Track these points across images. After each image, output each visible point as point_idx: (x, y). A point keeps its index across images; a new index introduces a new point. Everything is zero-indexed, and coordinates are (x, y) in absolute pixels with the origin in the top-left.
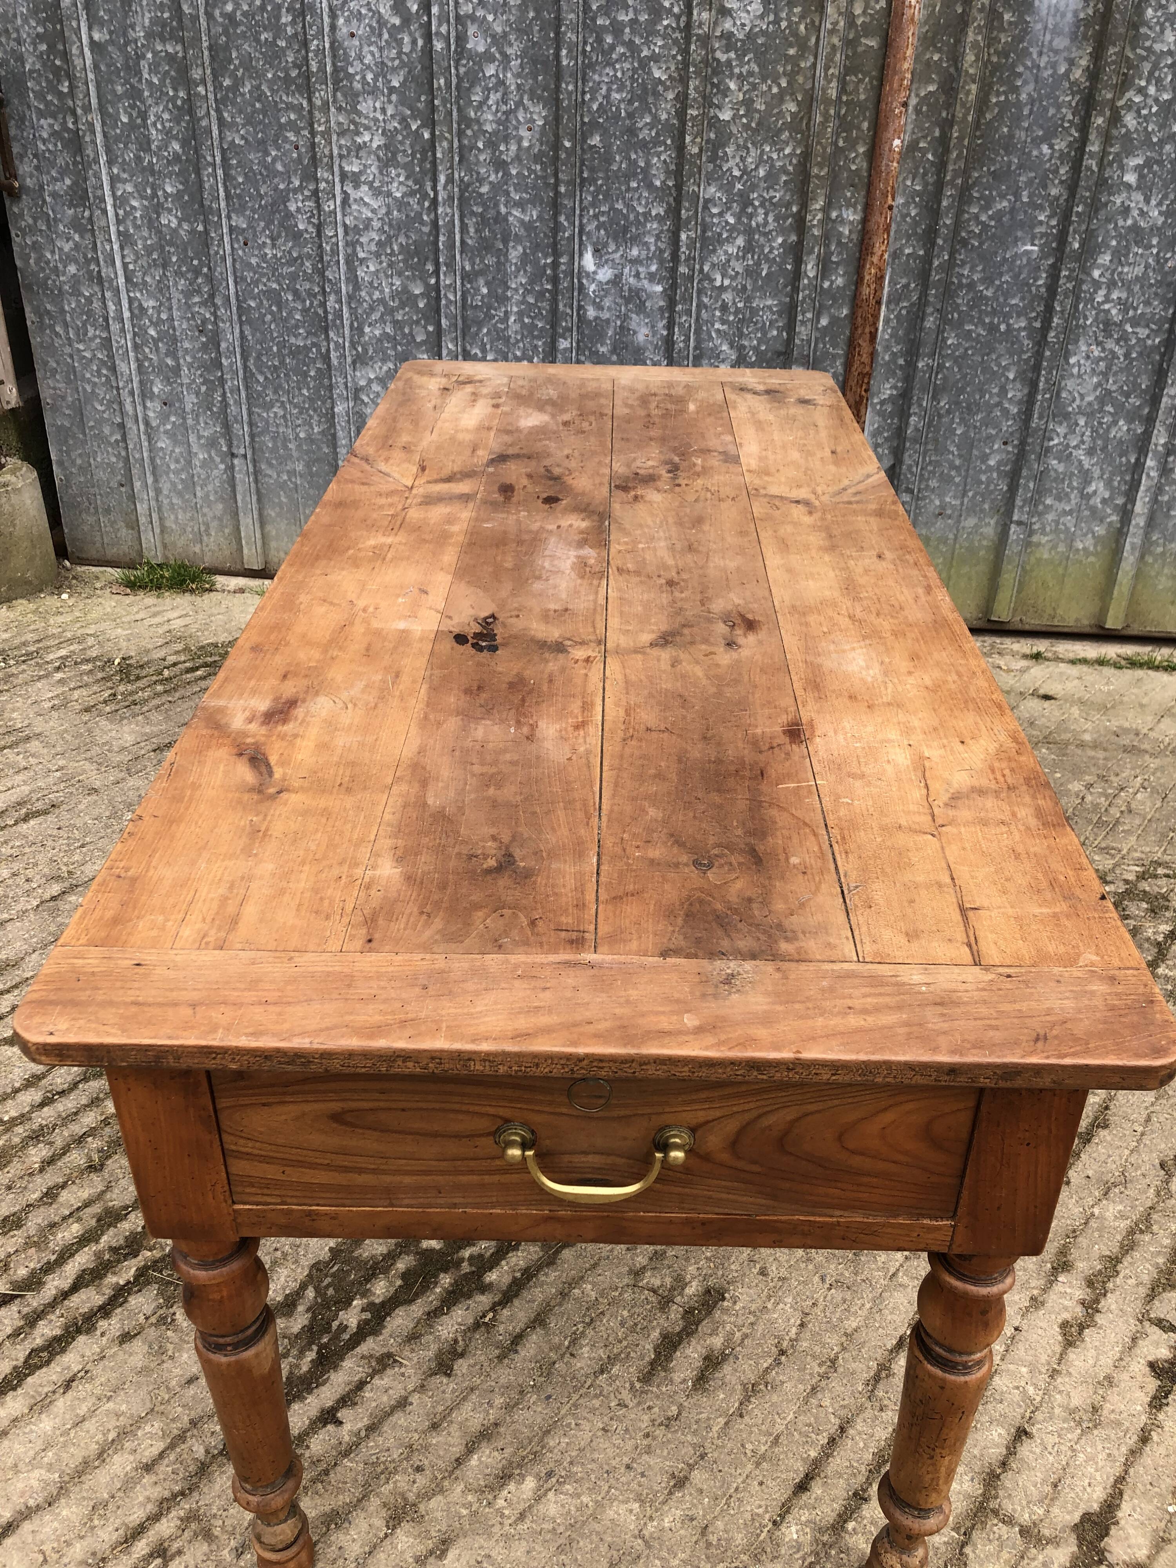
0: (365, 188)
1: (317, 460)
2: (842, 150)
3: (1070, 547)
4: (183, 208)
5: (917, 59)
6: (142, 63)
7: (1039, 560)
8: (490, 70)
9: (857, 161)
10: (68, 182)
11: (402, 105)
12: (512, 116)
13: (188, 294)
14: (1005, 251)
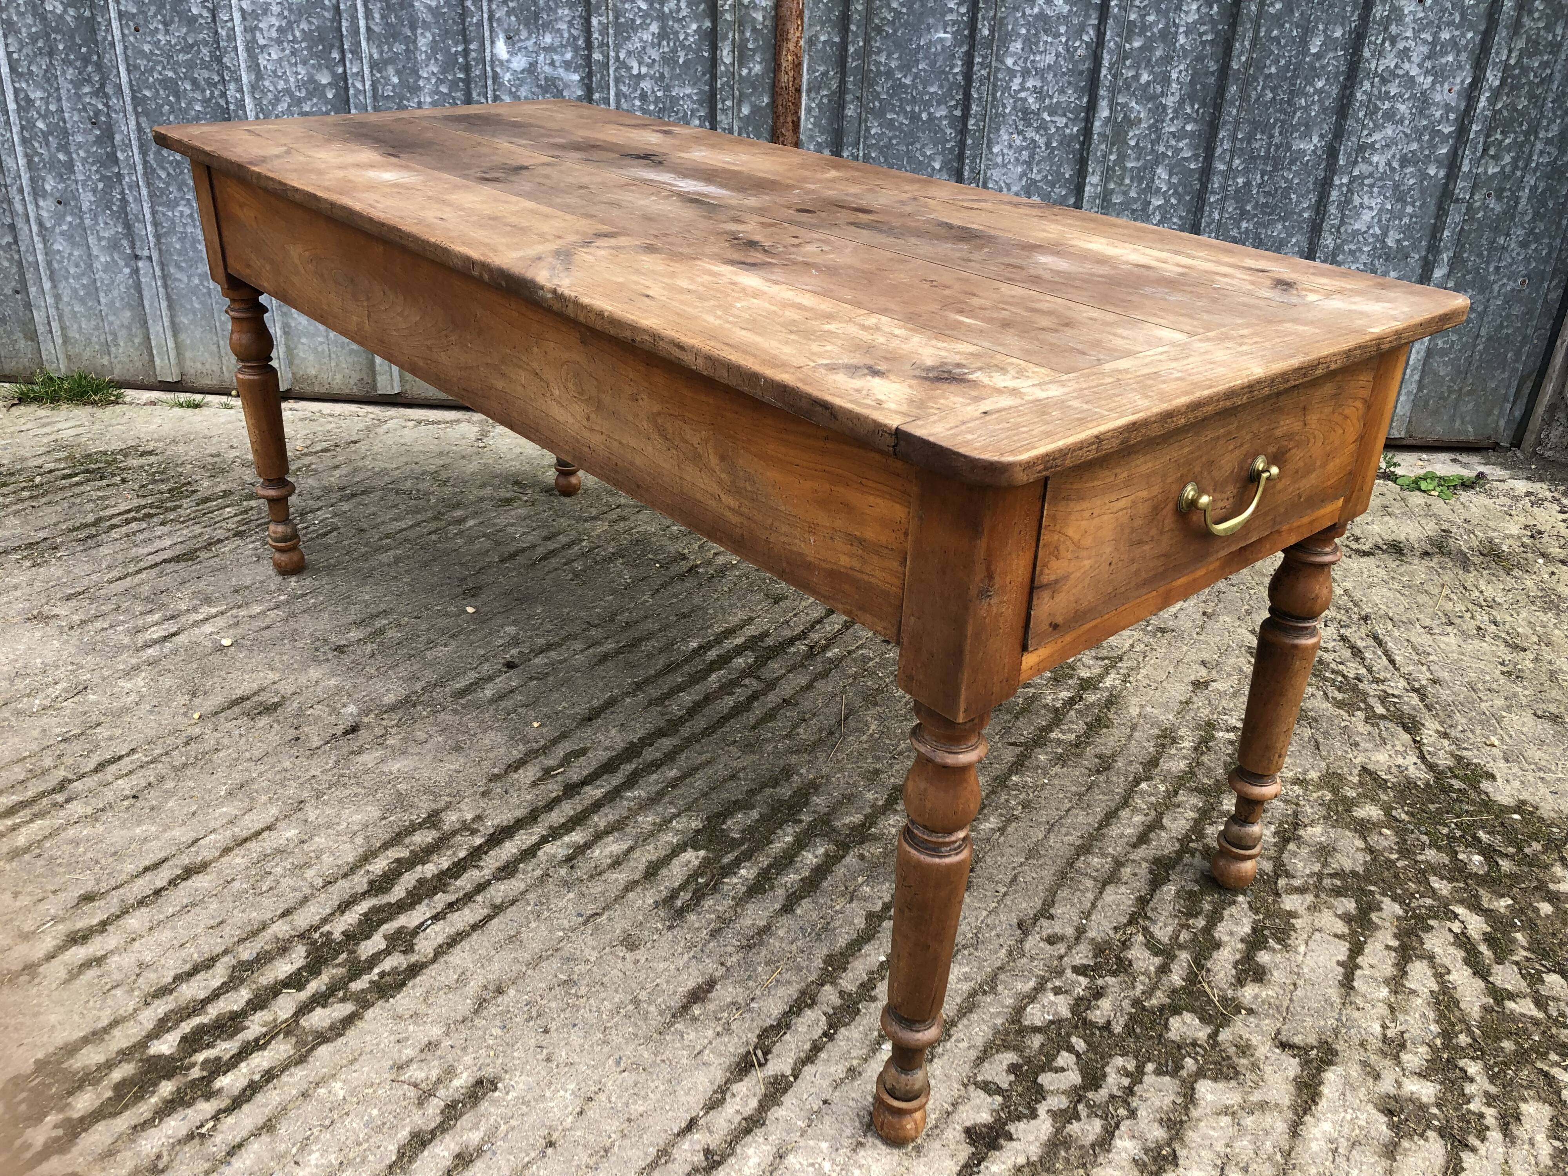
13: (77, 84)
14: (919, 38)
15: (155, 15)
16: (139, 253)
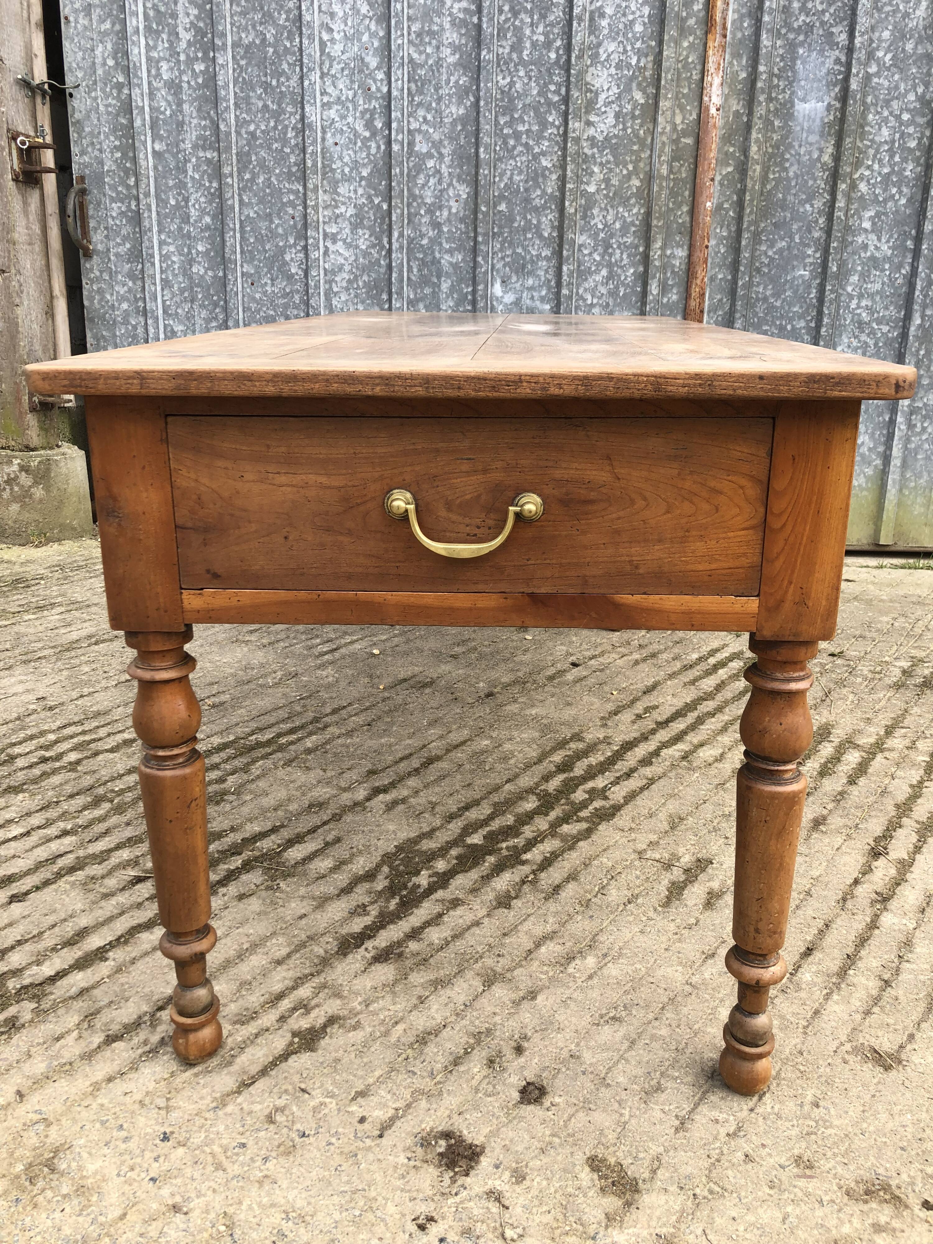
0: (340, 243)
2: (672, 210)
4: (209, 261)
5: (719, 150)
6: (188, 165)
8: (430, 163)
9: (683, 218)
10: (128, 246)
11: (369, 187)
12: (445, 193)
14: (786, 275)
15: (266, 274)
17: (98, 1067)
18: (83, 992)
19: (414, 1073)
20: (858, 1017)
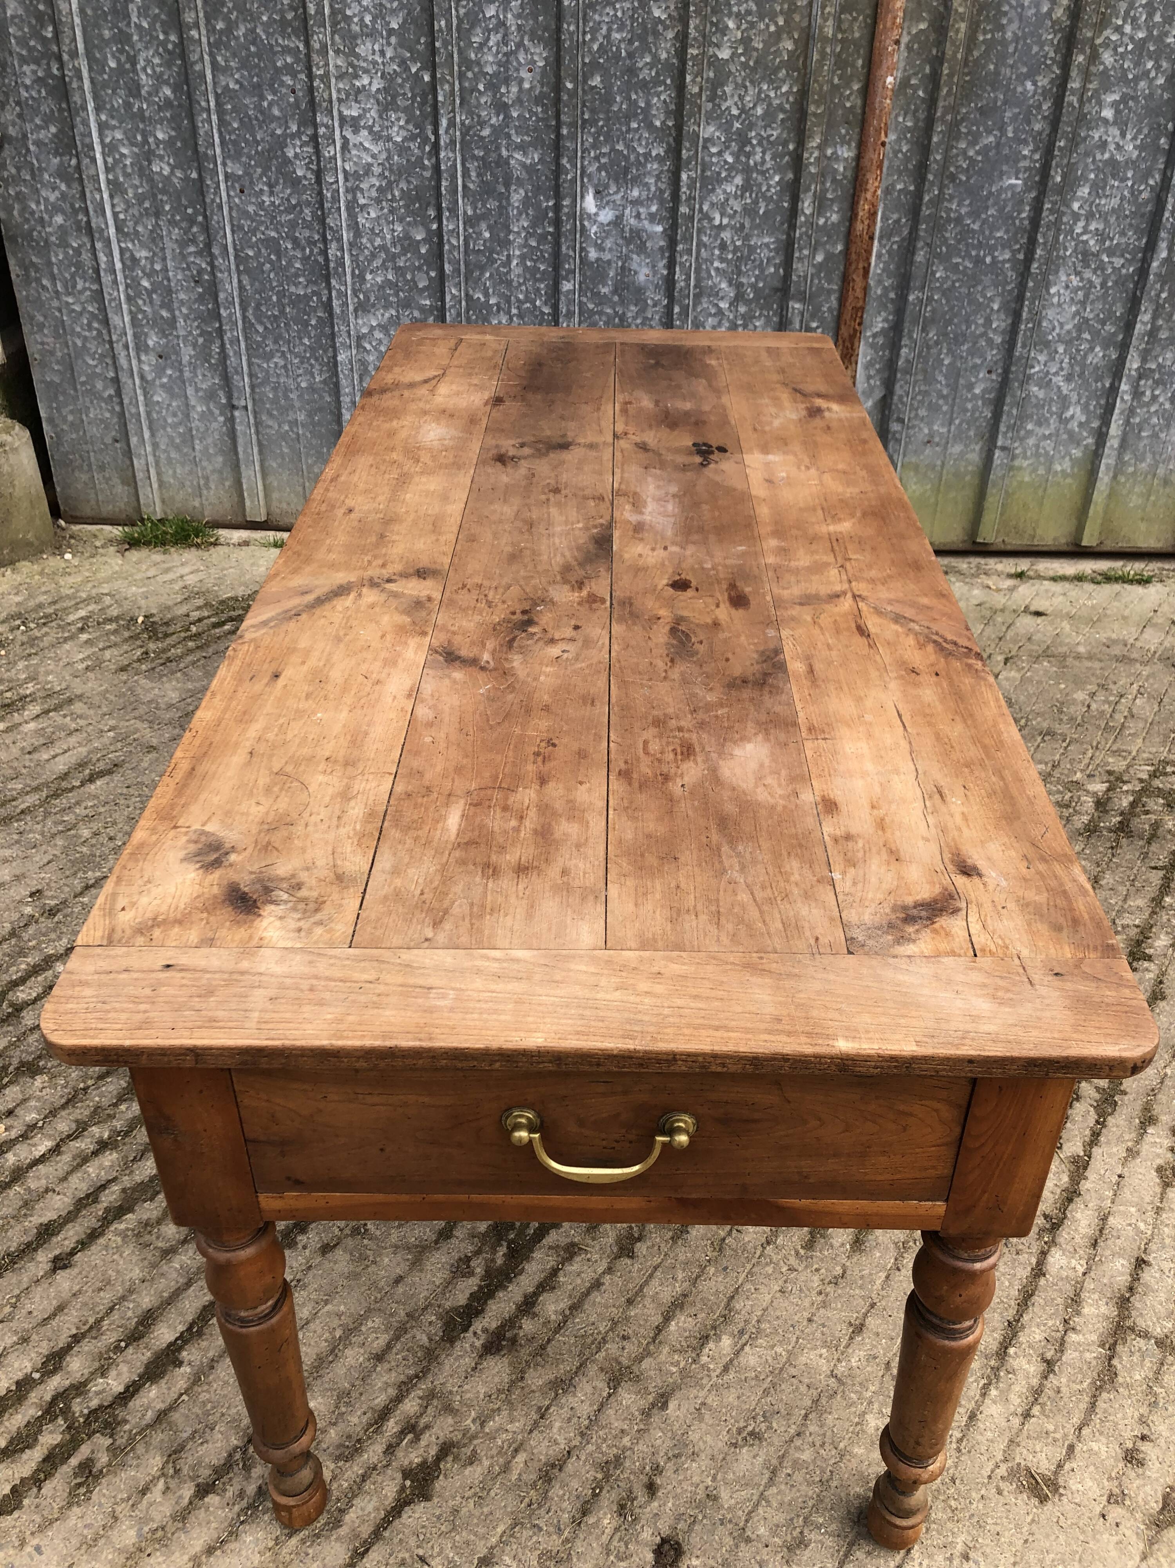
0: (365, 133)
1: (321, 409)
2: (837, 87)
3: (1049, 470)
4: (176, 155)
6: (131, 6)
7: (1021, 483)
8: (491, 11)
9: (852, 100)
10: (53, 130)
11: (402, 47)
12: (512, 58)
13: (183, 244)
14: (991, 185)
15: (261, 177)
16: (235, 402)
17: (194, 1533)
18: (162, 1416)
19: (540, 1529)
20: (1016, 1421)
